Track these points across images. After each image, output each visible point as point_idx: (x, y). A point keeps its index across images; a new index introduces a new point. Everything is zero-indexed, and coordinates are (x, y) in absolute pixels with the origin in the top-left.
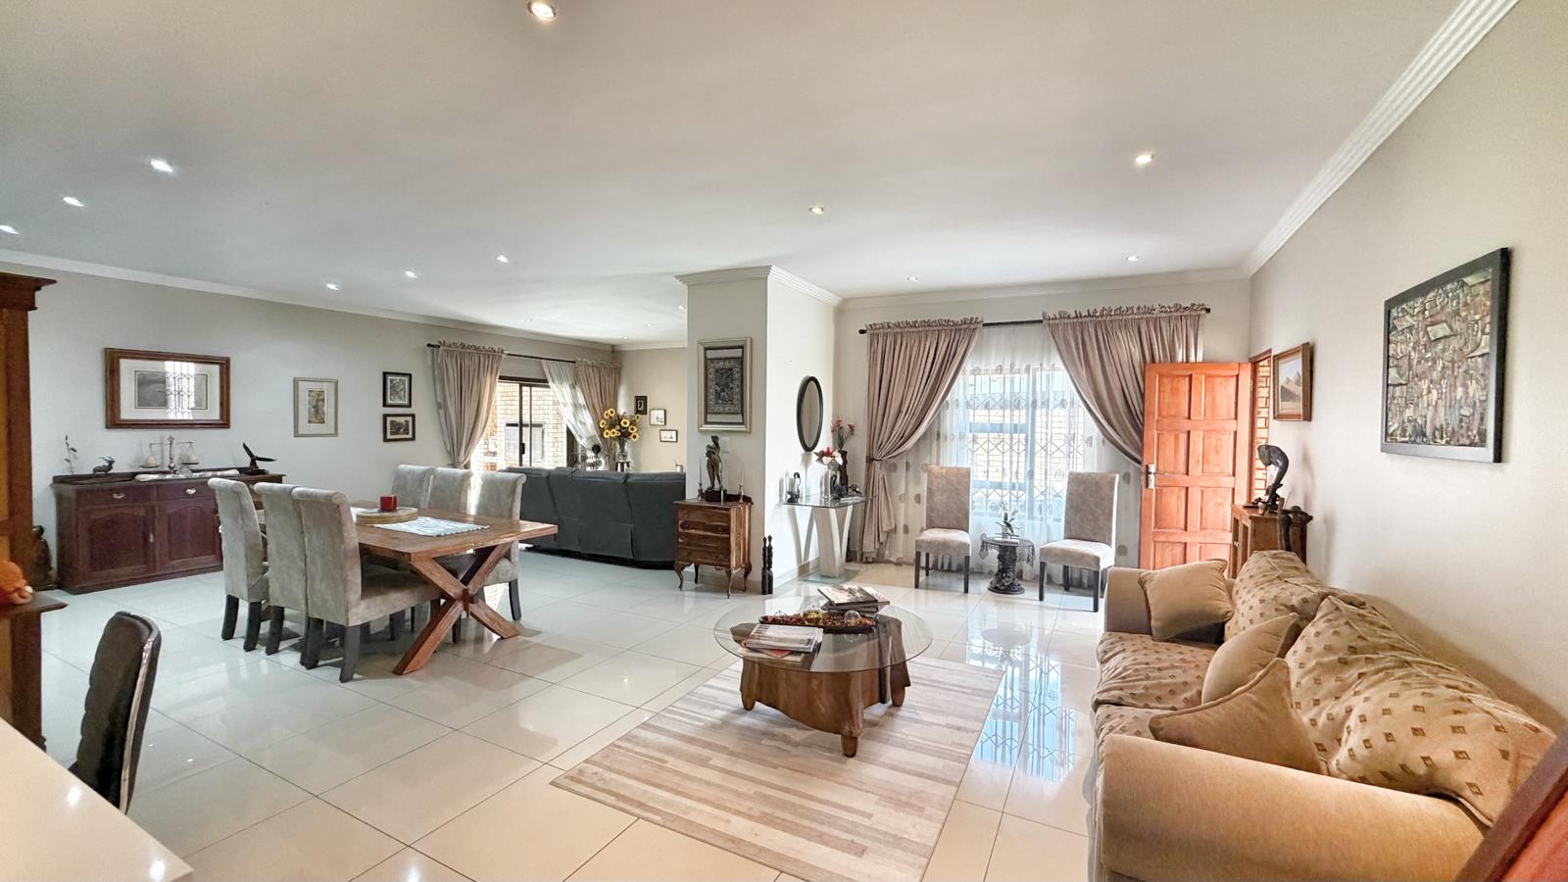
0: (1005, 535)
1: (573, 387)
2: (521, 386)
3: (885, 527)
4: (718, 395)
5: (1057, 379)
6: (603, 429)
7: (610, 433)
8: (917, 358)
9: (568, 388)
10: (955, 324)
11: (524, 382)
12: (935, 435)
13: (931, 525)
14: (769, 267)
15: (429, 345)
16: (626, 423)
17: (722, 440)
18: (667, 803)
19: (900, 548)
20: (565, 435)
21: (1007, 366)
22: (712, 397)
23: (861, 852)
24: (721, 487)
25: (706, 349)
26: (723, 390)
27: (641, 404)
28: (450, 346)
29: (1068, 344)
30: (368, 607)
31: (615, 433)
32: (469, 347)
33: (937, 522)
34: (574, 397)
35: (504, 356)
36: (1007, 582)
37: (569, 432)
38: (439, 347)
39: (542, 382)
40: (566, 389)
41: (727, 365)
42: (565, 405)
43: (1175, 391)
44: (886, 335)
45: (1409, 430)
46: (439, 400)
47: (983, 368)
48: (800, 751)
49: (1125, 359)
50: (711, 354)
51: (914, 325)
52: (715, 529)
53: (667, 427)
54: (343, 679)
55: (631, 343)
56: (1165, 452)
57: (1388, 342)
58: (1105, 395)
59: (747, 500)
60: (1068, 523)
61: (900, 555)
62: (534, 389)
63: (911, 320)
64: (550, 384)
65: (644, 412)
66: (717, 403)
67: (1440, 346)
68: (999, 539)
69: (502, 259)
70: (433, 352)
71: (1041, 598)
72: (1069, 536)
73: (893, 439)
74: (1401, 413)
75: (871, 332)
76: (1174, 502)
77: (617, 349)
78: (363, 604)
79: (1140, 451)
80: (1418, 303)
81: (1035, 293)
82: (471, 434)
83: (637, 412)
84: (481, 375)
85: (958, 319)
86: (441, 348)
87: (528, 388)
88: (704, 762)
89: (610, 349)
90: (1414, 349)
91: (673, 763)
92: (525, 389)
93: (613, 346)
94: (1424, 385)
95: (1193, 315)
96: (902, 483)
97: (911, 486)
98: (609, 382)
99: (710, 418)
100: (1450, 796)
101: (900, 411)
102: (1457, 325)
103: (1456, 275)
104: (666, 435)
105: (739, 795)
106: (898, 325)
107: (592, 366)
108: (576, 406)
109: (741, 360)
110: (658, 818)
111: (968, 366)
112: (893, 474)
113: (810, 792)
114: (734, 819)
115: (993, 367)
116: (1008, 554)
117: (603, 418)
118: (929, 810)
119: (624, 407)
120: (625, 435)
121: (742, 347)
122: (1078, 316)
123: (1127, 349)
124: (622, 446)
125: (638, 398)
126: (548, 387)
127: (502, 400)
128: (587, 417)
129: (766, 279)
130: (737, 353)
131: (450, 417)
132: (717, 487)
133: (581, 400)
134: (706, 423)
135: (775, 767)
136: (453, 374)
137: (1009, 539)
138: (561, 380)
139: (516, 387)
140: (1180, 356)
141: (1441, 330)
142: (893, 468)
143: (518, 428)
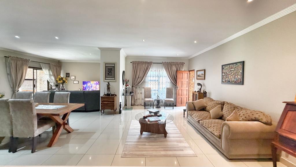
0: (158, 98)
1: (49, 70)
2: (34, 69)
3: (136, 99)
4: (108, 74)
5: (164, 72)
6: (58, 81)
7: (60, 82)
8: (141, 68)
9: (48, 70)
10: (148, 62)
11: (34, 68)
12: (144, 82)
13: (145, 98)
14: (121, 49)
15: (5, 57)
16: (64, 79)
17: (110, 83)
18: (147, 153)
19: (138, 102)
20: (47, 82)
21: (156, 70)
22: (107, 74)
23: (183, 150)
24: (110, 93)
25: (105, 64)
26: (110, 73)
27: (68, 75)
28: (13, 57)
29: (166, 67)
30: (39, 131)
31: (61, 81)
32: (19, 58)
33: (146, 97)
34: (49, 73)
35: (30, 61)
36: (159, 106)
37: (48, 81)
38: (9, 57)
39: (40, 69)
40: (47, 71)
41: (111, 68)
42: (47, 75)
43: (181, 75)
44: (136, 64)
45: (227, 81)
46: (8, 73)
47: (152, 70)
48: (157, 139)
49: (174, 70)
50: (106, 65)
51: (141, 62)
52: (111, 102)
53: (75, 80)
54: (32, 152)
55: (65, 60)
56: (179, 85)
57: (222, 70)
58: (171, 75)
59: (116, 95)
60: (167, 96)
61: (138, 104)
62: (37, 70)
63: (141, 61)
64: (43, 69)
65: (69, 77)
66: (108, 75)
67: (233, 71)
68: (157, 99)
69: (57, 38)
70: (6, 59)
71: (165, 108)
72: (167, 98)
73: (137, 83)
74: (225, 79)
75: (133, 63)
76: (180, 92)
77: (60, 61)
78: (38, 130)
79: (176, 84)
80: (228, 66)
81: (161, 58)
82: (20, 82)
83: (67, 77)
84: (23, 66)
85: (149, 61)
86: (10, 58)
87: (36, 70)
88: (145, 145)
89: (58, 61)
90: (228, 71)
91: (140, 147)
92: (35, 71)
93: (59, 61)
94: (230, 76)
95: (183, 64)
96: (138, 91)
97: (140, 91)
98: (58, 69)
99: (106, 79)
100: (258, 121)
101: (138, 78)
102: (236, 69)
103: (236, 63)
104: (75, 82)
105: (157, 148)
106: (138, 62)
107: (54, 65)
108: (50, 75)
109: (114, 67)
110: (149, 156)
111: (150, 70)
112: (137, 89)
113: (166, 144)
114: (161, 152)
115: (154, 70)
116: (158, 101)
117: (57, 78)
118: (184, 142)
119: (62, 75)
120: (64, 82)
121: (114, 64)
122: (168, 63)
123: (174, 68)
124: (63, 85)
125: (67, 73)
126: (42, 70)
127: (29, 73)
128: (53, 78)
129: (120, 51)
130: (113, 65)
131: (12, 77)
132: (109, 93)
133: (51, 74)
134: (105, 80)
135: (157, 142)
136: (13, 65)
137: (158, 99)
138: (46, 68)
139: (32, 70)
140: (181, 70)
141: (233, 69)
142: (136, 88)
143: (32, 81)
